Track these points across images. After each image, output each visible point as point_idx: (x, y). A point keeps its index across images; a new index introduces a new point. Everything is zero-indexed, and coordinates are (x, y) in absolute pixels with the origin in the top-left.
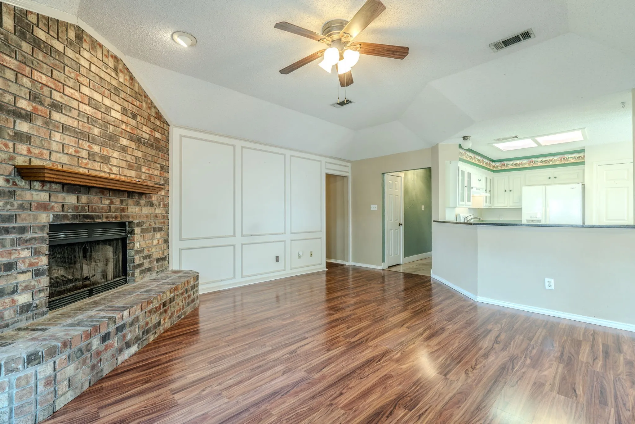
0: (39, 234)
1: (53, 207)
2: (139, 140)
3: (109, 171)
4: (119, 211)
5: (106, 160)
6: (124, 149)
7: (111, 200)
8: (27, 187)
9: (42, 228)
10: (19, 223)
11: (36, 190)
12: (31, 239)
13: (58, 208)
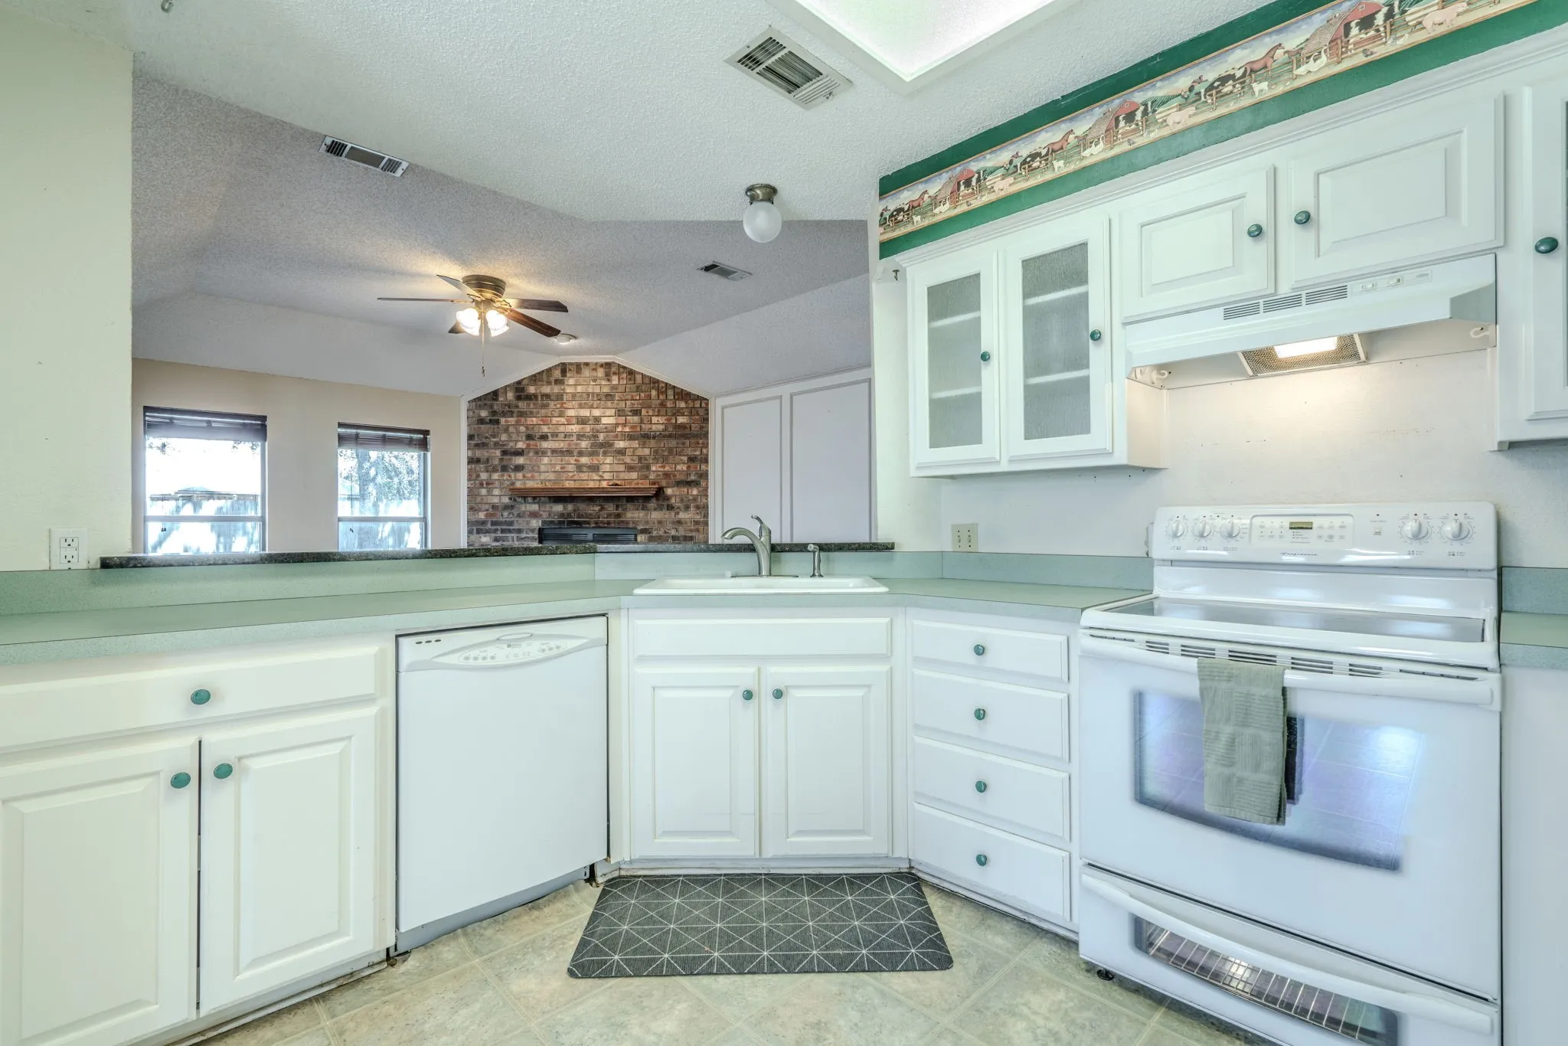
0: (530, 535)
1: (541, 515)
2: (646, 437)
3: (599, 478)
4: (613, 516)
5: (595, 468)
6: (622, 452)
7: (601, 505)
8: (523, 501)
9: (533, 531)
10: (516, 526)
11: (530, 503)
12: (525, 538)
13: (545, 515)
